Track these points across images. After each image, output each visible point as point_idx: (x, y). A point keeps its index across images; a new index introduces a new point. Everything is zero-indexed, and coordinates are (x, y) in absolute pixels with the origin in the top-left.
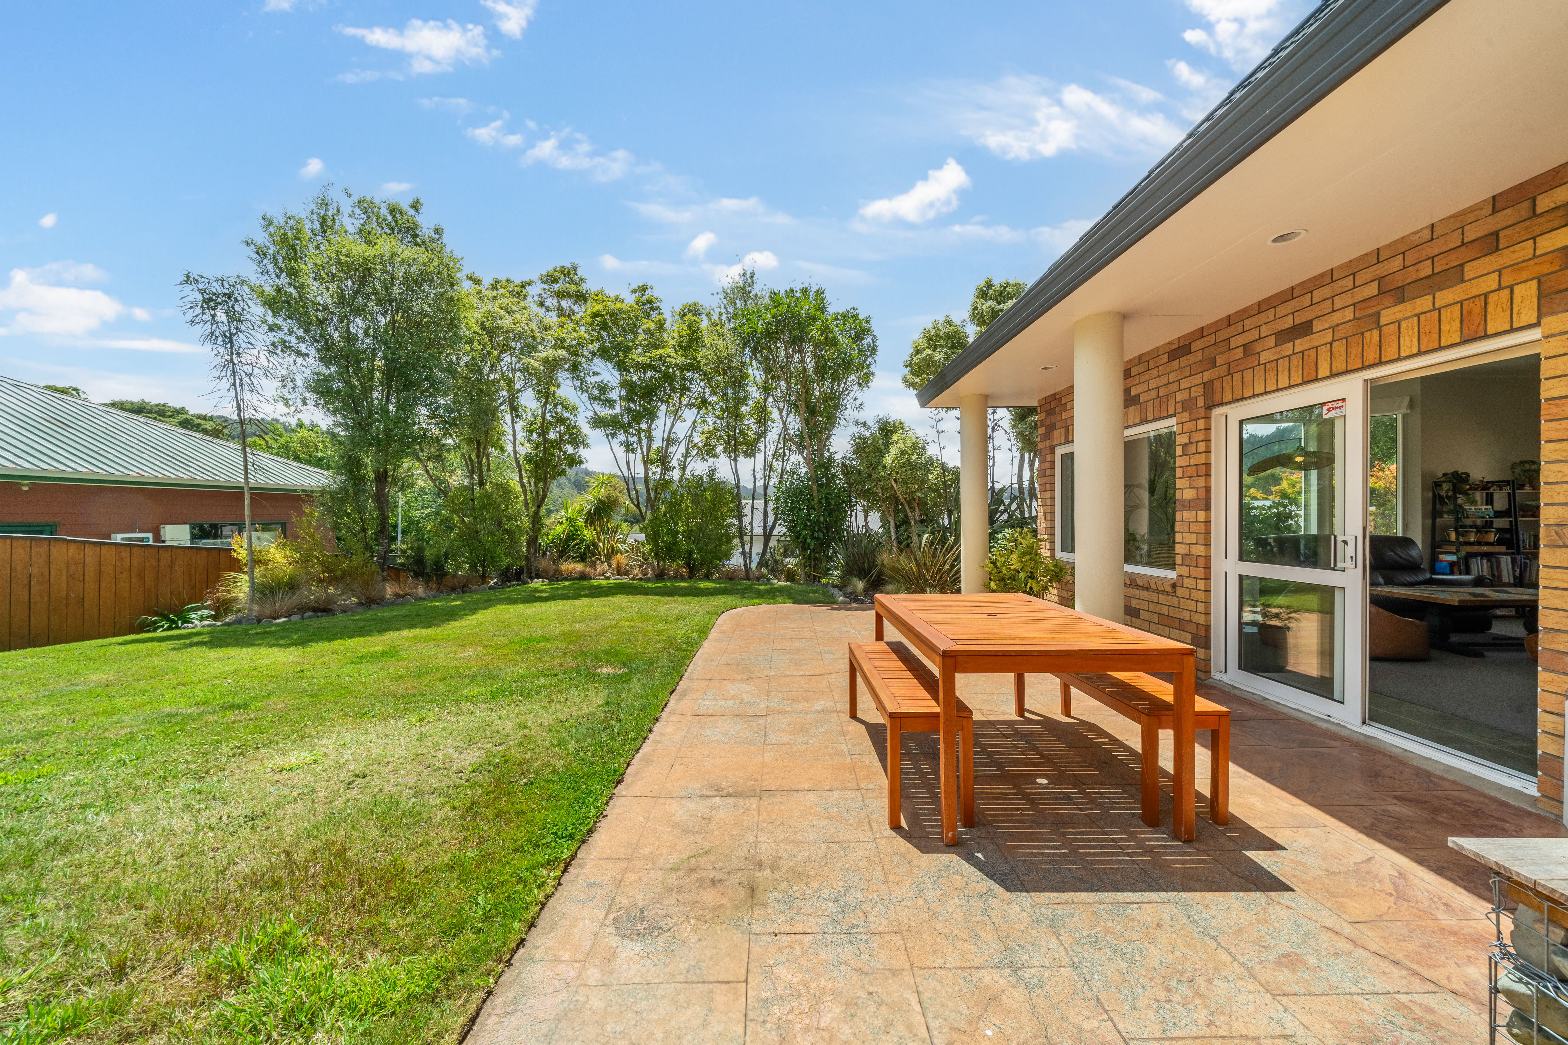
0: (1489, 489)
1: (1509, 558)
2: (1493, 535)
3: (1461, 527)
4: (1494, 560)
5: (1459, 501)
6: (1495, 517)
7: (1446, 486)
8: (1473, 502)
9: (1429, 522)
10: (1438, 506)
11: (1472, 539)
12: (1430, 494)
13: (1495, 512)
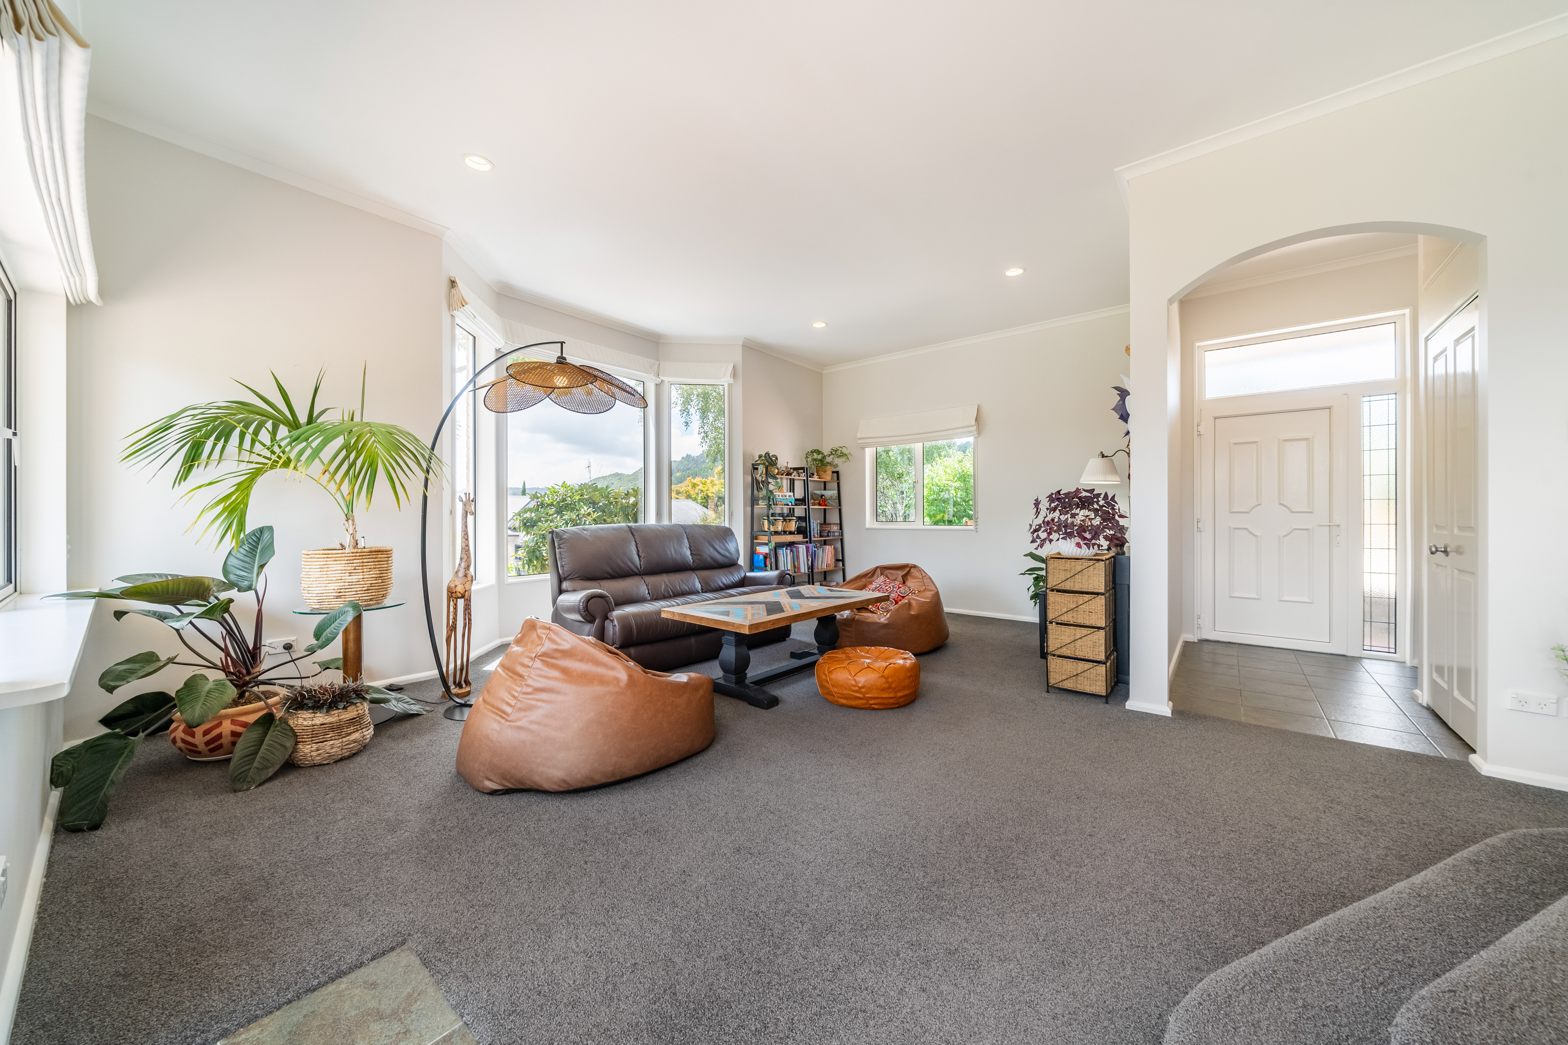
0: (791, 474)
1: (804, 547)
2: (793, 523)
3: (773, 515)
4: (795, 549)
5: (771, 487)
6: (796, 505)
7: (761, 468)
8: (780, 488)
9: (749, 509)
10: (756, 492)
11: (780, 528)
12: (749, 479)
13: (796, 500)
